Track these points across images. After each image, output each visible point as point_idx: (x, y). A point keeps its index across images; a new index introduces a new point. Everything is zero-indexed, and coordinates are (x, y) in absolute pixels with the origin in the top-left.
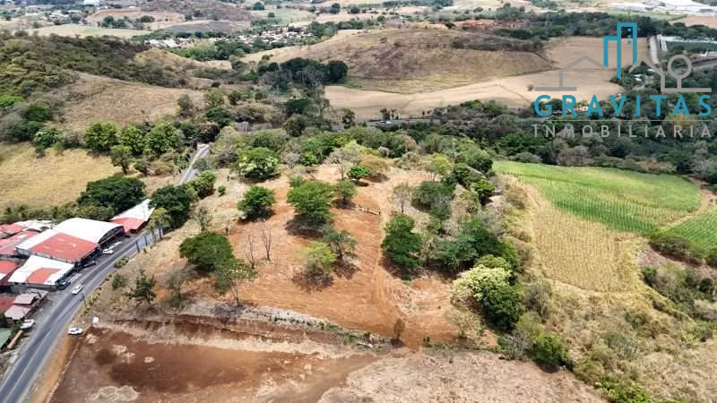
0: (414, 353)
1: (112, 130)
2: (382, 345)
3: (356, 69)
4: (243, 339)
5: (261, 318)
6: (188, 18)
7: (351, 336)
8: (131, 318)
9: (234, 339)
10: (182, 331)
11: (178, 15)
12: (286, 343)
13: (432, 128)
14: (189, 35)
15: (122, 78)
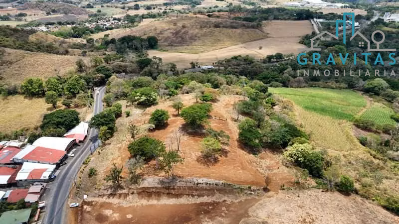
0: (277, 194)
1: (40, 82)
2: (259, 192)
3: (162, 41)
4: (181, 197)
5: (188, 184)
6: (48, 14)
7: (241, 189)
8: (109, 193)
9: (175, 198)
10: (142, 197)
11: (42, 12)
12: (206, 197)
13: (220, 71)
14: (53, 24)
15: (32, 51)
